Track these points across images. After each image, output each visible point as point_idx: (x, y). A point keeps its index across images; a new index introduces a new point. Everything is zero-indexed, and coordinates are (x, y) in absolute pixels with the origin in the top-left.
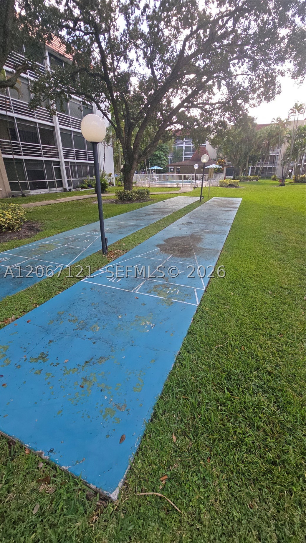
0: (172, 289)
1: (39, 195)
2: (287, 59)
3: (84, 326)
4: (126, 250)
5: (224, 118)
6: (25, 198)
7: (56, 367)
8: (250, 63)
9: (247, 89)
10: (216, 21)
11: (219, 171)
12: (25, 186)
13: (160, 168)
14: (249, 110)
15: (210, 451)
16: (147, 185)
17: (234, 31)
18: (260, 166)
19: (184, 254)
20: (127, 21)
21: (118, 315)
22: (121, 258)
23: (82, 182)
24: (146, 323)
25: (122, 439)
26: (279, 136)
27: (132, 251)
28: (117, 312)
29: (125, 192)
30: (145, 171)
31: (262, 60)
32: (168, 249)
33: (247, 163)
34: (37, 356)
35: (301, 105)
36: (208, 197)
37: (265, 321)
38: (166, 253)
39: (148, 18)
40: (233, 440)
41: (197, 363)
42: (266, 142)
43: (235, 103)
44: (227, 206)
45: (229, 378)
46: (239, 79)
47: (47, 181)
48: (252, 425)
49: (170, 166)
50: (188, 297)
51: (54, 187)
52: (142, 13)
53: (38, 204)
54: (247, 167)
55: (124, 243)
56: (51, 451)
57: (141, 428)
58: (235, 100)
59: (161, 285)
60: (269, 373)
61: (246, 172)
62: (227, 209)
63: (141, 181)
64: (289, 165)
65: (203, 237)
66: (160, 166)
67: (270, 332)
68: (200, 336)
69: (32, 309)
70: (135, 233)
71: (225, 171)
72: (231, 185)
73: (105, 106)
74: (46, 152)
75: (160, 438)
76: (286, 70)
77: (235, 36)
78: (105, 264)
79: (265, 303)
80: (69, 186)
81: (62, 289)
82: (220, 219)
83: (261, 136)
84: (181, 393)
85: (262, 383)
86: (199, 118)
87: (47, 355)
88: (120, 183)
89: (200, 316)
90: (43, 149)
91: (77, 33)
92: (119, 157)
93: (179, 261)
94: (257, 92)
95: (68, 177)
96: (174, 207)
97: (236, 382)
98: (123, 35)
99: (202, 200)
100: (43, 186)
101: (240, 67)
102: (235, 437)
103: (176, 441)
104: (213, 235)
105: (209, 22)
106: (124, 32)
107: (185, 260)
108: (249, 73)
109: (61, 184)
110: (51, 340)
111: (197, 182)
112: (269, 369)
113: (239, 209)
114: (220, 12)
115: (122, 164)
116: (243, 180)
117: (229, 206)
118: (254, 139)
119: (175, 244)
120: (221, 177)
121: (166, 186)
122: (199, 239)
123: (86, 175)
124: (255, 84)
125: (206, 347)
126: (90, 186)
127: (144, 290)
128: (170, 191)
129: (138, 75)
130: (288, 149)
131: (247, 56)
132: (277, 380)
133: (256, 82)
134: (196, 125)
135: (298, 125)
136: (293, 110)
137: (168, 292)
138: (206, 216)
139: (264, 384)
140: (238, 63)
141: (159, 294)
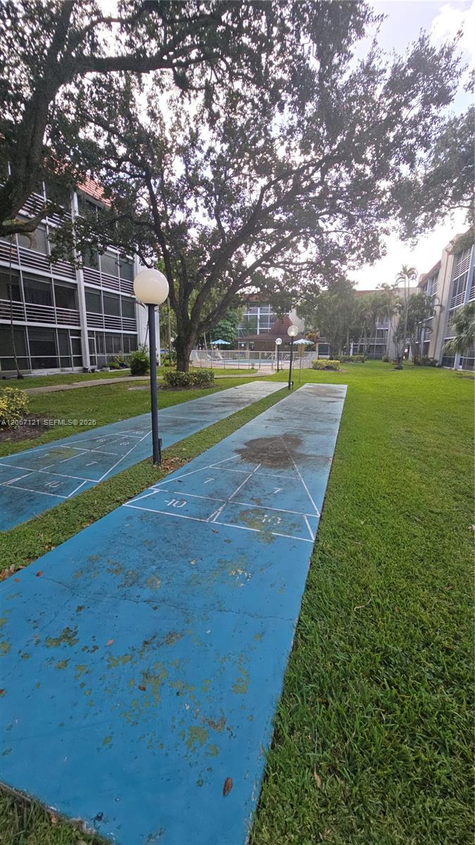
0: (270, 517)
1: (44, 376)
2: (390, 215)
3: (134, 580)
4: (189, 458)
5: (314, 281)
6: (22, 381)
7: (92, 654)
8: (345, 218)
9: (342, 248)
10: (300, 171)
11: (309, 348)
12: (24, 364)
13: (227, 343)
14: (348, 272)
15: (382, 799)
16: (209, 366)
17: (322, 182)
18: (364, 342)
19: (278, 463)
20: (187, 165)
21: (190, 559)
22: (182, 470)
23: (112, 359)
24: (237, 572)
25: (227, 788)
26: (387, 306)
27: (197, 459)
28: (187, 555)
29: (178, 375)
30: (202, 347)
31: (359, 216)
32: (253, 456)
33: (348, 338)
34: (59, 634)
35: (411, 269)
36: (299, 382)
37: (421, 564)
38: (251, 462)
39: (212, 163)
40: (417, 777)
41: (330, 637)
42: (370, 313)
43: (328, 264)
44: (328, 395)
45: (386, 663)
46: (333, 236)
47: (59, 356)
48: (440, 746)
49: (240, 340)
50: (296, 529)
51: (69, 366)
52: (205, 157)
53: (43, 389)
54: (347, 344)
55: (185, 447)
56: (99, 818)
57: (257, 762)
58: (327, 260)
59: (252, 511)
60: (448, 651)
61: (347, 351)
62: (329, 399)
63: (199, 360)
64: (404, 342)
65: (302, 439)
66: (226, 341)
67: (432, 583)
68: (326, 592)
69: (43, 554)
70: (200, 433)
71: (317, 349)
72: (328, 368)
73: (152, 261)
74: (62, 317)
75: (294, 780)
76: (391, 228)
77: (324, 189)
78: (159, 478)
79: (415, 537)
80: (91, 364)
81: (92, 519)
82: (322, 413)
83: (363, 305)
84: (314, 691)
85: (440, 669)
86: (281, 280)
87: (76, 633)
88: (167, 362)
89: (320, 558)
90: (57, 313)
91: (121, 174)
92: (167, 326)
93: (273, 474)
94: (357, 252)
95: (91, 352)
96: (252, 396)
97: (398, 669)
98: (180, 181)
99: (291, 387)
100: (52, 364)
101: (332, 224)
102: (419, 770)
103: (322, 785)
104: (316, 436)
105: (293, 172)
106: (182, 177)
107: (282, 472)
108: (344, 229)
109: (79, 362)
110: (80, 605)
111: (280, 363)
112: (446, 644)
113: (347, 399)
114: (305, 162)
115: (172, 336)
116: (345, 361)
117: (332, 395)
118: (354, 309)
119: (263, 449)
120: (314, 357)
121: (237, 367)
122: (297, 442)
123: (117, 350)
124: (352, 243)
125: (339, 610)
126: (123, 365)
127: (226, 518)
128: (243, 374)
129: (199, 227)
130: (400, 322)
131: (340, 211)
132: (463, 662)
133: (353, 240)
134: (277, 288)
135: (411, 293)
136: (400, 274)
137: (263, 521)
138: (301, 409)
139: (444, 670)
140: (329, 219)
141: (250, 525)
